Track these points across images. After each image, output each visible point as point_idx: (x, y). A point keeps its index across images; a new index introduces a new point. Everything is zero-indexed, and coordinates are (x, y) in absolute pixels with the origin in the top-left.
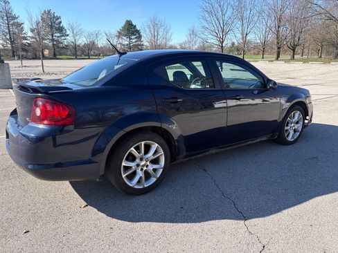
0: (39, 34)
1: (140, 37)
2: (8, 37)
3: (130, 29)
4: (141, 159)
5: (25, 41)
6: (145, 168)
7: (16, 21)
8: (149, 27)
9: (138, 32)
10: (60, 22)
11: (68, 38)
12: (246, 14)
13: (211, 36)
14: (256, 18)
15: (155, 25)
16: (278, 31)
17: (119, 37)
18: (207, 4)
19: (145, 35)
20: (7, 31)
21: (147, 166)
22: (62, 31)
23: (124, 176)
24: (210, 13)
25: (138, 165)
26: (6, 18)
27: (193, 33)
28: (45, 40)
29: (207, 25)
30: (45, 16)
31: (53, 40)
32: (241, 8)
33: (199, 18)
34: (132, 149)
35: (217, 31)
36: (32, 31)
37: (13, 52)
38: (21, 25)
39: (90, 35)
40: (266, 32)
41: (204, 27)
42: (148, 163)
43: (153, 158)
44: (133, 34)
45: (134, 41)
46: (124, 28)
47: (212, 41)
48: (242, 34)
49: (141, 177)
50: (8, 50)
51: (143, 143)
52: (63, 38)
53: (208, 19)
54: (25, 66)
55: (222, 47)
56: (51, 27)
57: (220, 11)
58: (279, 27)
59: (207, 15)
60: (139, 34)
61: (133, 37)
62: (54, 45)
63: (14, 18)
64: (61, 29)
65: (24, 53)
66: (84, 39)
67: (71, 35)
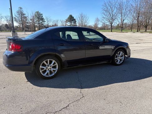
0: (33, 21)
1: (75, 22)
2: (21, 22)
3: (71, 19)
4: (48, 66)
5: (28, 24)
6: (50, 69)
7: (24, 16)
8: (79, 18)
9: (75, 20)
10: (42, 16)
11: (45, 23)
12: (124, 11)
13: (106, 21)
14: (128, 13)
15: (82, 17)
16: (138, 19)
17: (66, 22)
18: (105, 7)
19: (77, 21)
20: (21, 20)
21: (51, 69)
22: (43, 20)
23: (41, 71)
24: (106, 11)
25: (47, 68)
26: (20, 15)
27: (97, 20)
28: (36, 23)
29: (105, 16)
30: (36, 14)
31: (39, 24)
32: (121, 9)
33: (101, 13)
34: (44, 61)
35: (109, 19)
36: (31, 20)
37: (23, 28)
38: (26, 17)
39: (54, 21)
40: (133, 19)
41: (103, 17)
42: (51, 68)
43: (53, 66)
44: (72, 21)
45: (73, 24)
46: (69, 18)
47: (107, 23)
48: (121, 20)
49: (48, 73)
50: (21, 28)
51: (48, 60)
52: (43, 23)
53: (106, 14)
54: (26, 34)
55: (112, 26)
56: (39, 18)
57: (111, 10)
58: (138, 17)
59: (105, 12)
60: (75, 21)
61: (72, 22)
62: (39, 25)
63: (24, 14)
64: (42, 19)
65: (27, 29)
66: (52, 23)
67: (46, 21)
